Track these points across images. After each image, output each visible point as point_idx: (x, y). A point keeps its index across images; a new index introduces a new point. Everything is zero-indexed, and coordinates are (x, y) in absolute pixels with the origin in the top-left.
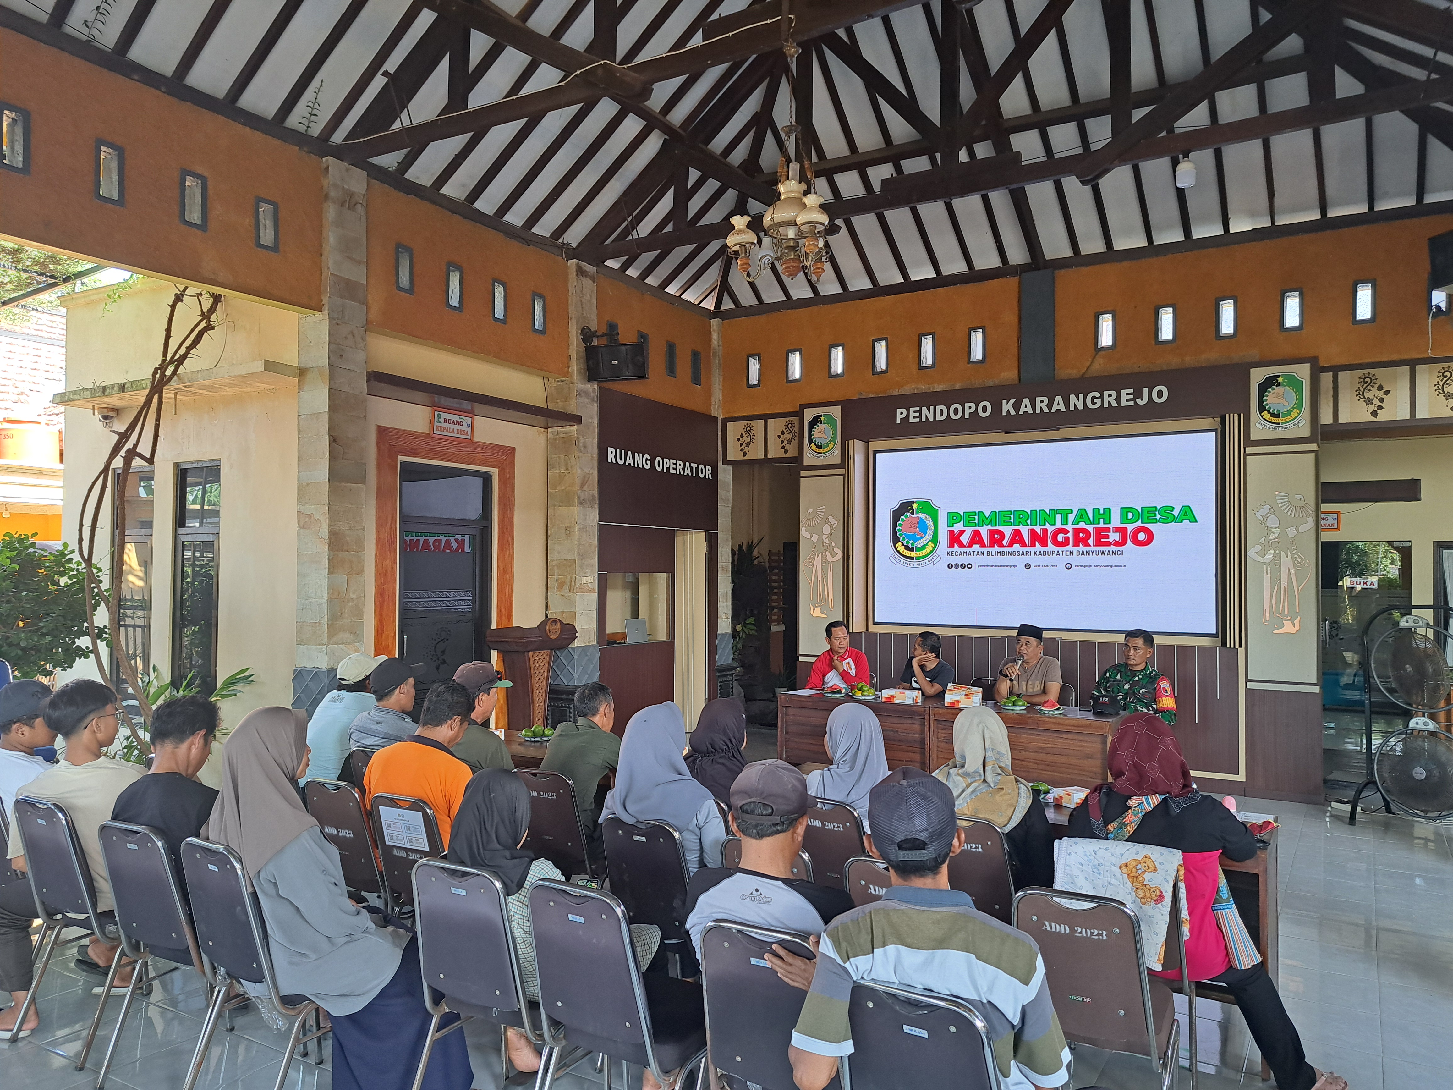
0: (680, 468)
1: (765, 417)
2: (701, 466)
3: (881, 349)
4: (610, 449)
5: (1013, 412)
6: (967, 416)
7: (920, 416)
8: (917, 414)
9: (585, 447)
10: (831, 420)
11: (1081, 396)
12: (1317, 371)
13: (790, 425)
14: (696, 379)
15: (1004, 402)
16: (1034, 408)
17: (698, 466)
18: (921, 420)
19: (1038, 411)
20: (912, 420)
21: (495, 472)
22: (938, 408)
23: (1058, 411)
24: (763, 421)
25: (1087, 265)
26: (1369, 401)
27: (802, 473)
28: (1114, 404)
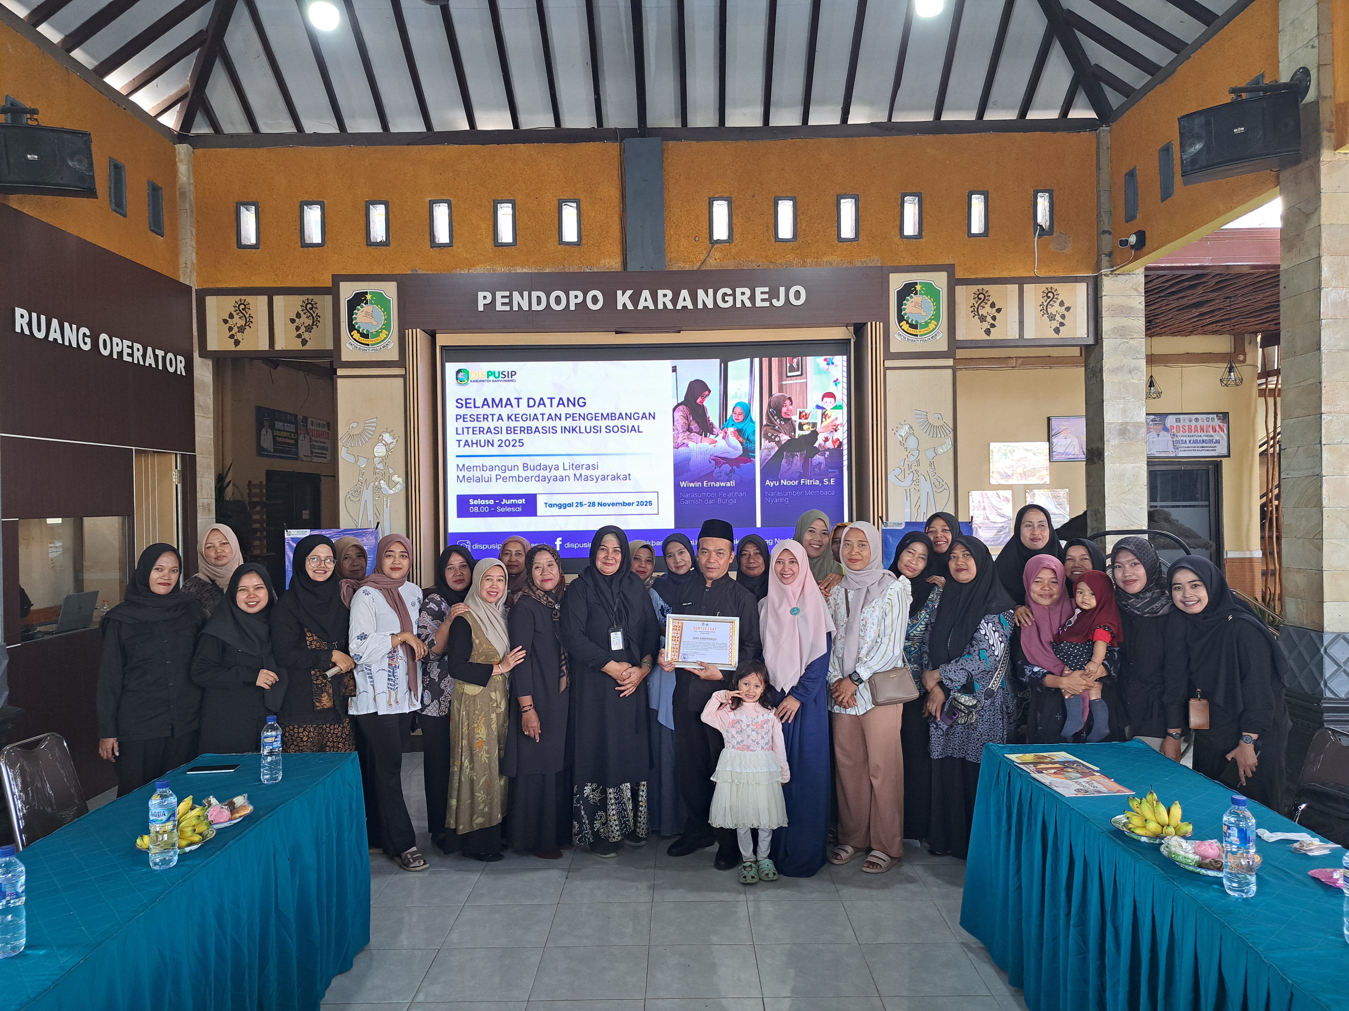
0: (138, 354)
1: (270, 293)
2: (170, 355)
3: (441, 213)
4: (19, 311)
5: (630, 307)
6: (572, 307)
7: (510, 304)
8: (507, 300)
10: (381, 300)
11: (711, 291)
12: (953, 282)
13: (309, 306)
14: (156, 227)
15: (619, 293)
16: (655, 302)
17: (166, 354)
18: (511, 308)
19: (660, 307)
20: (499, 307)
22: (535, 294)
23: (685, 308)
24: (266, 297)
25: (698, 139)
26: (983, 319)
27: (340, 372)
28: (748, 304)
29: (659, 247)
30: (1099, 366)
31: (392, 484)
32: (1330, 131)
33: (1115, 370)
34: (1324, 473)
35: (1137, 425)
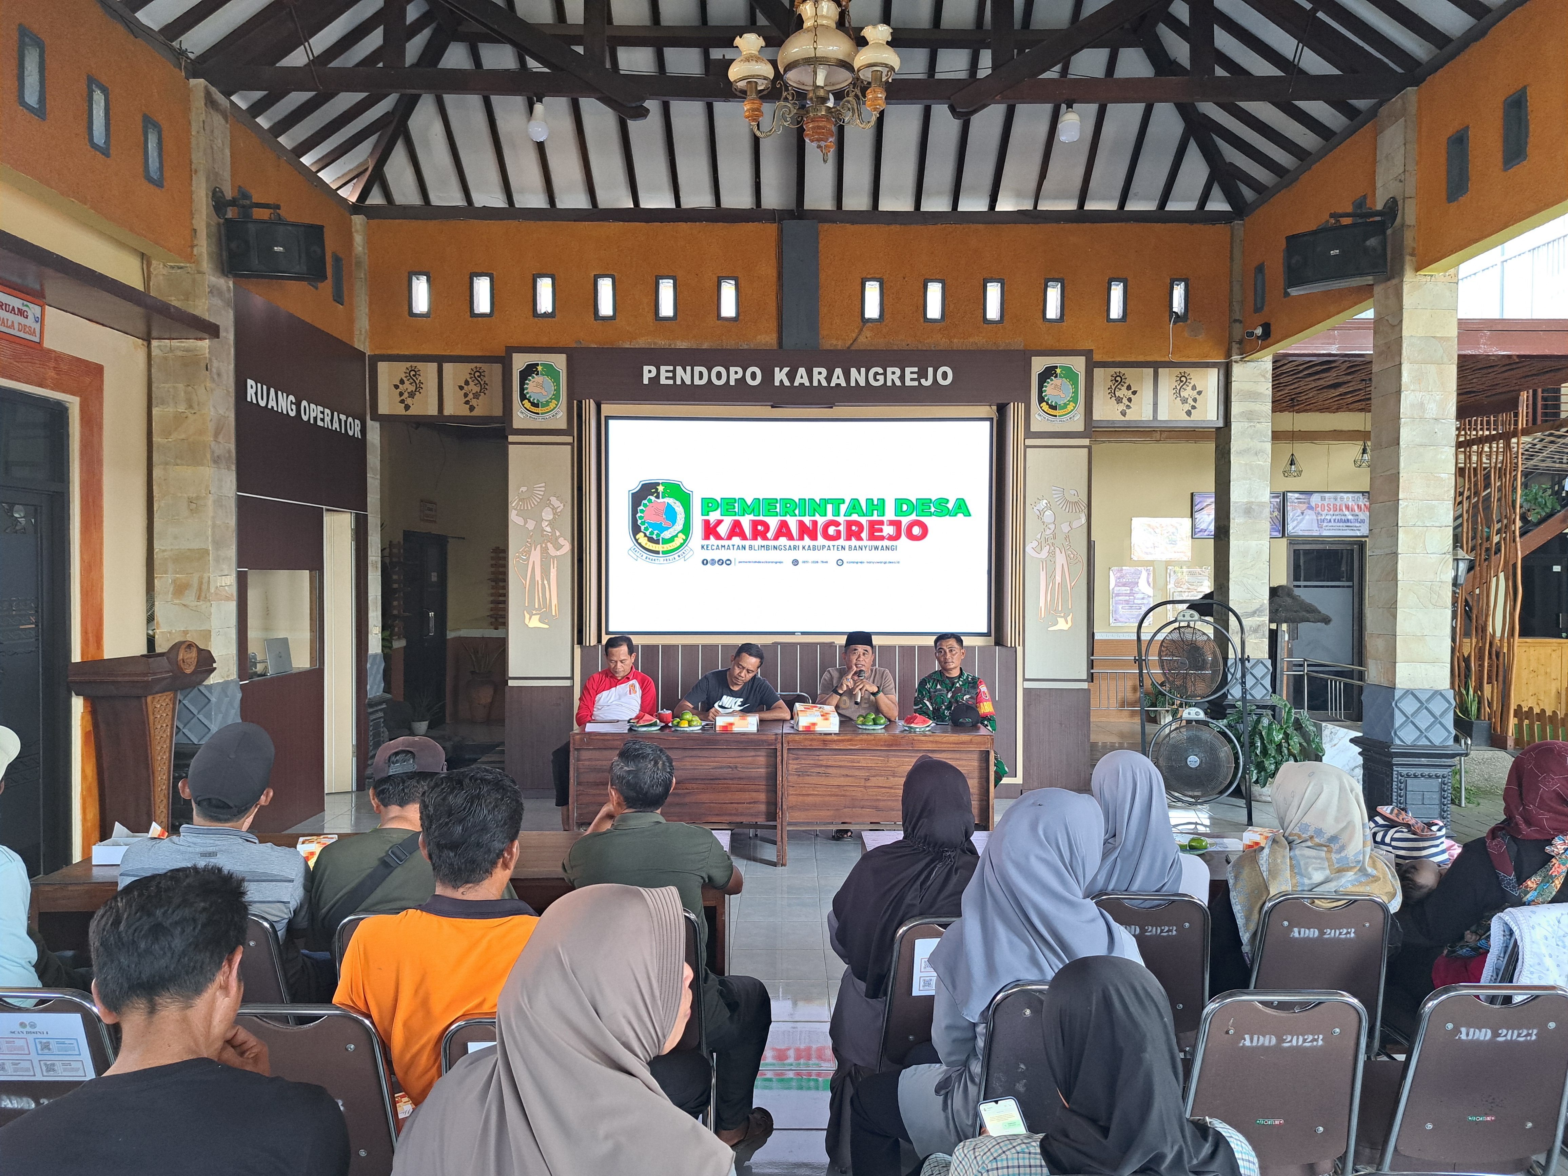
0: (328, 419)
2: (350, 419)
3: (605, 287)
4: (250, 382)
5: (787, 383)
6: (732, 383)
7: (674, 378)
8: (671, 375)
9: (219, 375)
10: (551, 372)
11: (863, 370)
12: (1091, 365)
13: (477, 374)
14: (338, 298)
15: (777, 370)
16: (811, 379)
17: (347, 419)
18: (675, 382)
19: (815, 384)
20: (663, 381)
21: (73, 403)
22: (697, 369)
23: (838, 385)
24: (436, 364)
25: (853, 223)
26: (1119, 400)
27: (511, 438)
28: (898, 383)
29: (813, 324)
30: (1227, 447)
31: (558, 547)
32: (1412, 255)
33: (1241, 453)
35: (1261, 505)
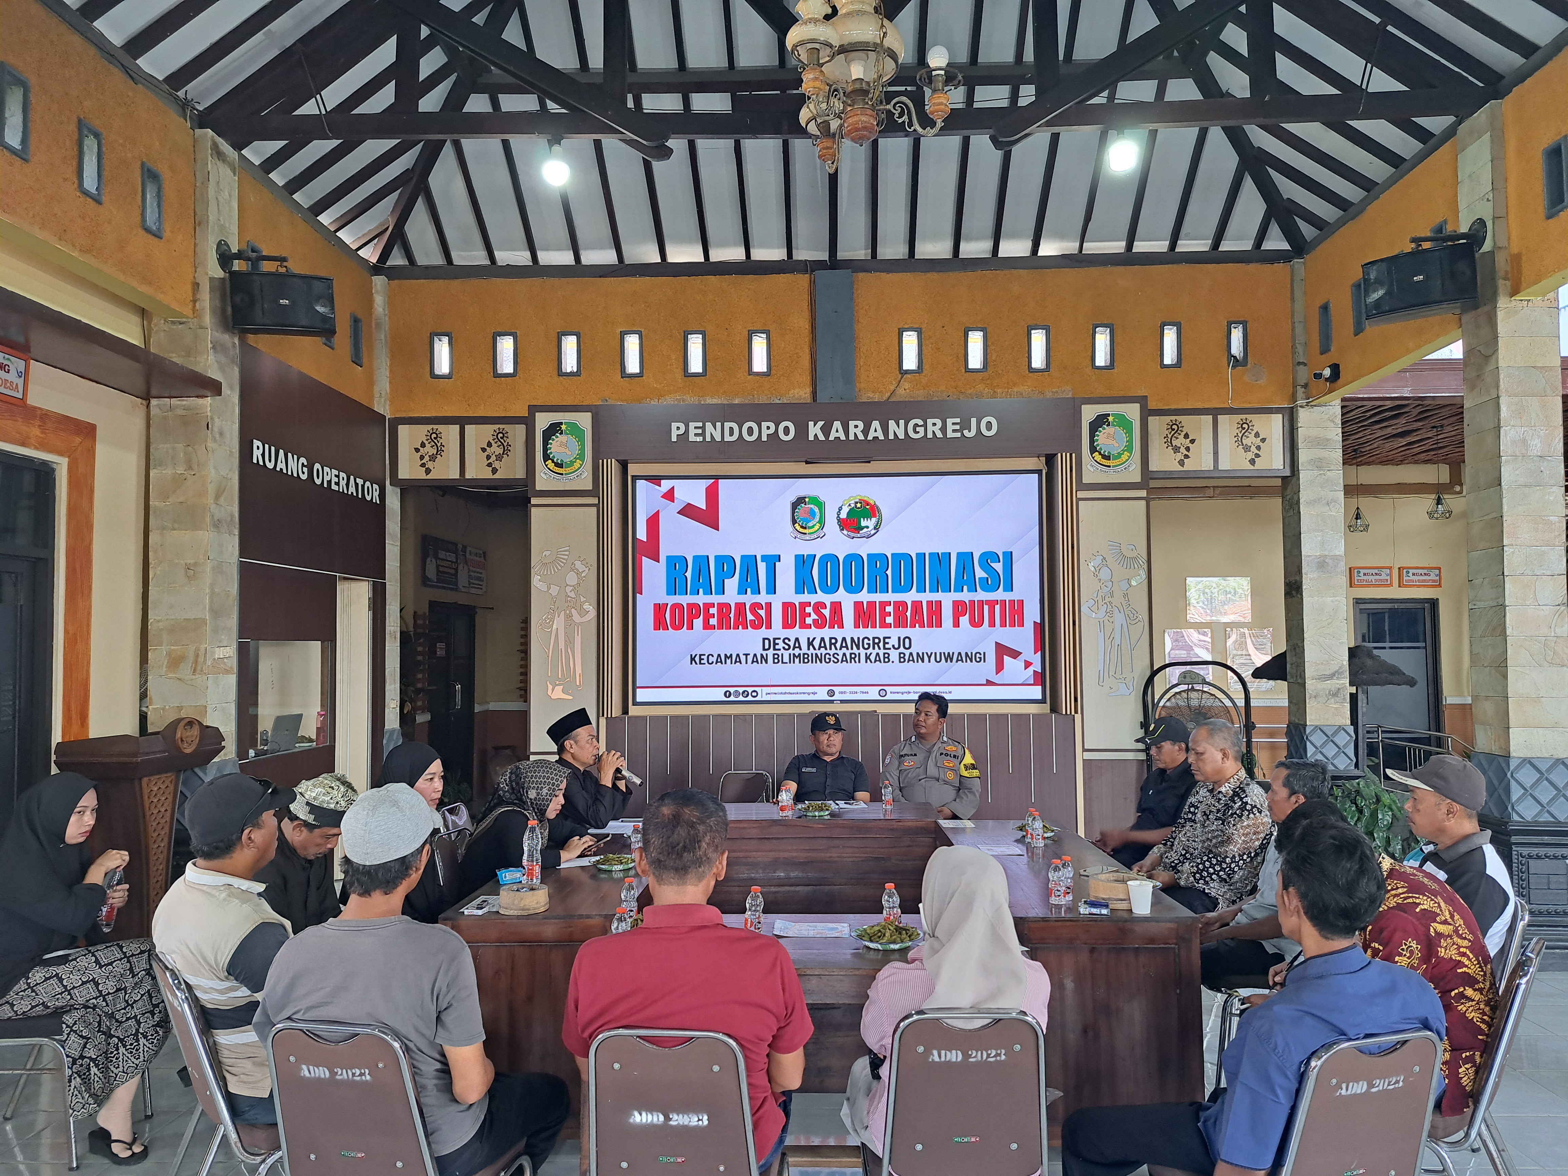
0: (343, 483)
1: (462, 422)
2: (368, 484)
3: (632, 344)
4: (257, 443)
5: (821, 437)
6: (764, 438)
7: (703, 434)
8: (700, 431)
9: (221, 434)
10: (576, 430)
11: (902, 422)
12: (1146, 413)
13: (501, 435)
14: (357, 358)
15: (811, 424)
16: (846, 432)
17: (364, 483)
18: (704, 438)
19: (852, 437)
20: (692, 438)
21: (61, 463)
22: (727, 425)
23: (876, 438)
24: (458, 426)
25: (888, 271)
26: (1176, 450)
27: (534, 501)
28: (939, 435)
29: (849, 376)
30: (1296, 498)
31: (583, 613)
32: (1506, 279)
33: (1311, 503)
34: (1507, 603)
35: (1335, 558)
